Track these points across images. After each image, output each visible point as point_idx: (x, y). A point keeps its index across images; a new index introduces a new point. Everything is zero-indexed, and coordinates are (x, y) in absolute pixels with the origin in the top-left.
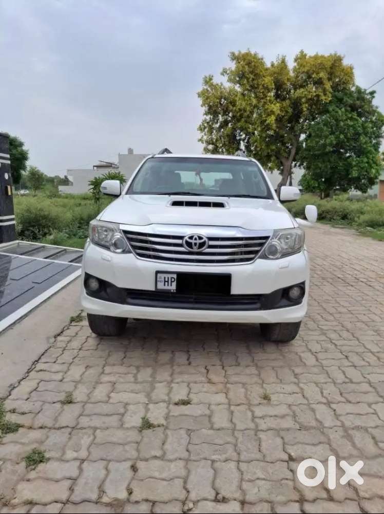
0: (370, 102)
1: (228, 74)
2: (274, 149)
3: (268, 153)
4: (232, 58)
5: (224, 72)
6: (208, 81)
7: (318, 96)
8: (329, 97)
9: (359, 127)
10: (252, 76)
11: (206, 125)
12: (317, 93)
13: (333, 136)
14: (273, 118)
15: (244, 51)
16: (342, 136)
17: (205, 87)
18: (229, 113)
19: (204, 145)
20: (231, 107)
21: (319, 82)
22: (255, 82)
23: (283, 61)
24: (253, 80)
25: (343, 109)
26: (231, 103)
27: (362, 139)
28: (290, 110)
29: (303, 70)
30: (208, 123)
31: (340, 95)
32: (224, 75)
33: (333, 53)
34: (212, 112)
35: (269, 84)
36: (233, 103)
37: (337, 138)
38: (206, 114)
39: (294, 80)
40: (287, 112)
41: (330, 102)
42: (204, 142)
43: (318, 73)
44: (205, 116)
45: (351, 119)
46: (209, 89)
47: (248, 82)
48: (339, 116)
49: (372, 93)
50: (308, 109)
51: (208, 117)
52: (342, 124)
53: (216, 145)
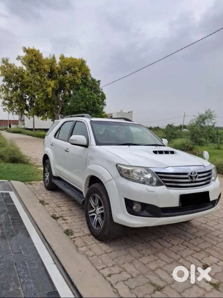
0: (99, 86)
1: (21, 60)
2: (49, 107)
3: (46, 108)
4: (24, 51)
5: (19, 58)
6: (5, 61)
7: (74, 80)
8: (80, 81)
9: (95, 98)
10: (37, 63)
11: (3, 88)
12: (74, 78)
13: (83, 102)
14: (51, 89)
15: (31, 48)
16: (88, 103)
17: (3, 65)
18: (19, 82)
19: (3, 100)
20: (20, 79)
21: (74, 73)
22: (39, 67)
23: (54, 58)
24: (38, 65)
25: (87, 89)
26: (20, 76)
27: (97, 105)
28: (58, 85)
29: (65, 64)
30: (5, 87)
31: (85, 81)
32: (18, 60)
33: (81, 58)
34: (8, 81)
35: (47, 69)
36: (22, 77)
37: (85, 103)
38: (4, 81)
39: (60, 69)
40: (56, 86)
41: (81, 84)
42: (2, 98)
43: (74, 67)
44: (3, 82)
45: (91, 94)
46: (5, 66)
47: (35, 66)
48: (86, 92)
49: (99, 81)
50: (69, 87)
51: (5, 83)
52: (87, 96)
53: (11, 101)
